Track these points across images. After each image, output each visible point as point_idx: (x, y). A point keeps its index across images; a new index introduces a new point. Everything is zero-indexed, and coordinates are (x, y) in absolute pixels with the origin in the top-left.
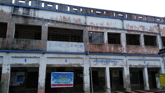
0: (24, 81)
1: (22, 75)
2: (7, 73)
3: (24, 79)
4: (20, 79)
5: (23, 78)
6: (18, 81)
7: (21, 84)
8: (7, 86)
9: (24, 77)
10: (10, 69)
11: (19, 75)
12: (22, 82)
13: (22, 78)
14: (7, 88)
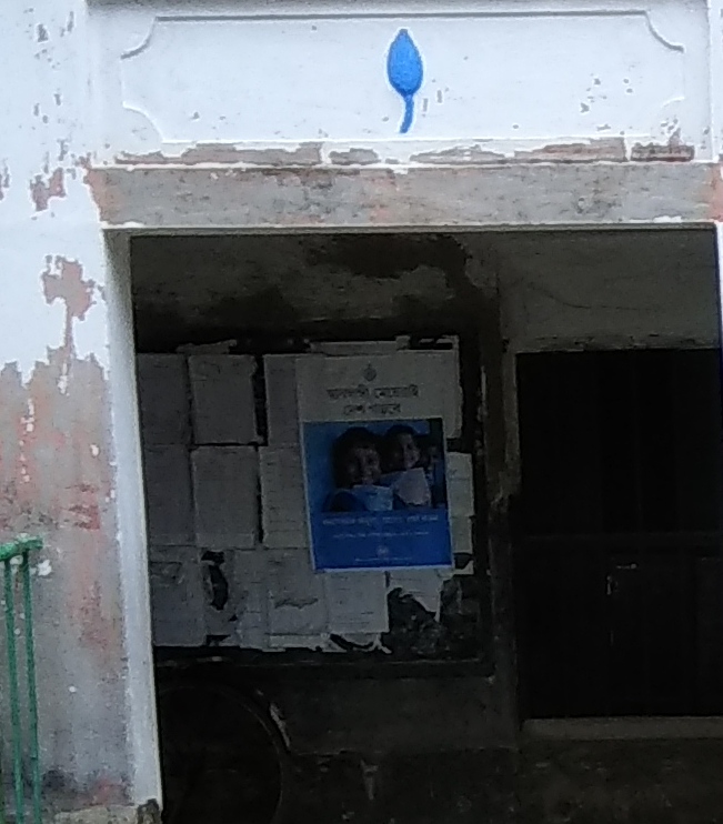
0: (463, 543)
1: (414, 411)
2: (63, 354)
3: (461, 508)
4: (381, 499)
5: (439, 495)
6: (331, 553)
7: (400, 606)
8: (102, 635)
9: (458, 466)
10: (97, 267)
11: (340, 414)
12: (427, 584)
13: (420, 495)
14: (113, 683)
